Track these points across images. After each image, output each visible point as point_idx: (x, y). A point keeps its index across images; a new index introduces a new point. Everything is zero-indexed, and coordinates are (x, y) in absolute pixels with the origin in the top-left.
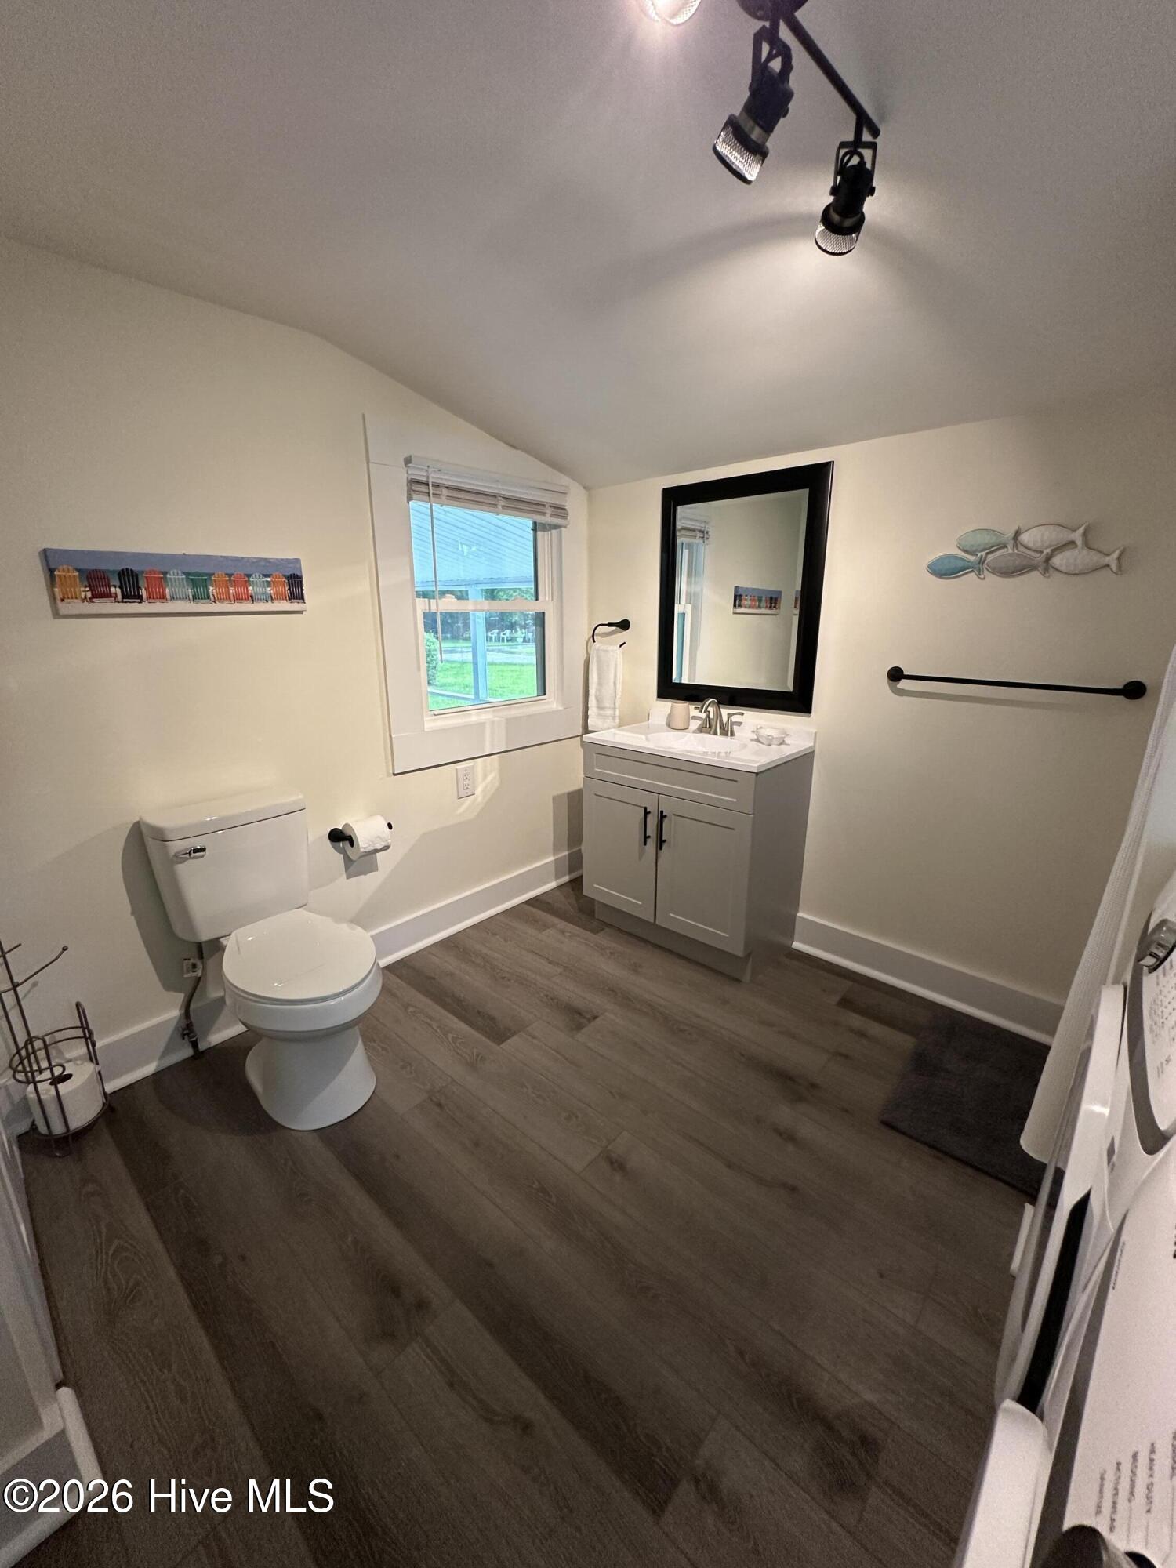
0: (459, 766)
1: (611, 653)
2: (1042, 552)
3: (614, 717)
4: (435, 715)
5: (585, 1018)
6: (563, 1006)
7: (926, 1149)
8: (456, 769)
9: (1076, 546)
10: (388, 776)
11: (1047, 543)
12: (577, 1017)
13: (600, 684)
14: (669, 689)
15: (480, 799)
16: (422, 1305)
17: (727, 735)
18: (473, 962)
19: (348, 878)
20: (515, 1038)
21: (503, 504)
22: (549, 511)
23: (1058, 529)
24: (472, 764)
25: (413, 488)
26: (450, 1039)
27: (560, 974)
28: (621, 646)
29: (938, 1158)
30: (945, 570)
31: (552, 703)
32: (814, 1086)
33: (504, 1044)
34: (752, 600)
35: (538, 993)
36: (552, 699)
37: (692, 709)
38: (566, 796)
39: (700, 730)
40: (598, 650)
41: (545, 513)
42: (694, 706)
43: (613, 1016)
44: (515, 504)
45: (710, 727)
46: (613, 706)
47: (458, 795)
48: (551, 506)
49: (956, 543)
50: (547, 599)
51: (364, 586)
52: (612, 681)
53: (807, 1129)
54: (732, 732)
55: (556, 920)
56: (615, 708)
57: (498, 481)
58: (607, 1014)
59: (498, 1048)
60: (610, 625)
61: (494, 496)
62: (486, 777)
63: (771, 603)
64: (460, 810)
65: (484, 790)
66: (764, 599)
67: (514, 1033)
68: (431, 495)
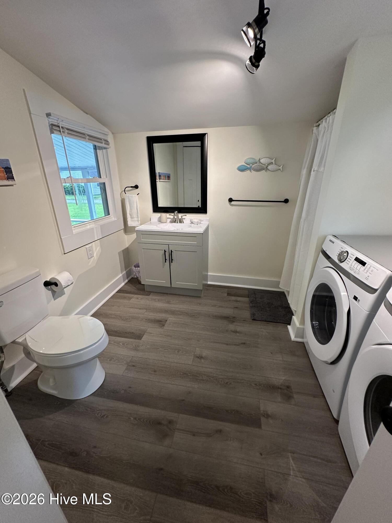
0: (87, 246)
1: (134, 197)
2: (265, 165)
3: (138, 221)
4: (74, 227)
5: (163, 322)
6: (154, 321)
7: (264, 322)
8: (86, 248)
9: (273, 164)
10: (62, 255)
11: (267, 163)
12: (161, 323)
13: (131, 209)
14: (156, 209)
15: (96, 258)
16: (170, 422)
17: (182, 223)
18: (112, 317)
19: (54, 300)
20: (144, 336)
21: (88, 138)
22: (104, 142)
23: (269, 159)
24: (91, 245)
25: (54, 128)
26: (122, 345)
27: (146, 311)
28: (138, 195)
29: (268, 323)
30: (242, 169)
31: (112, 218)
32: (234, 317)
33: (142, 339)
34: (163, 177)
35: (143, 320)
36: (112, 217)
37: (168, 215)
38: (122, 251)
39: (171, 222)
40: (128, 197)
41: (102, 142)
42: (168, 214)
43: (171, 319)
44: (92, 138)
45: (175, 221)
46: (137, 217)
47: (88, 258)
48: (104, 140)
49: (244, 161)
50: (104, 177)
51: (38, 173)
52: (135, 207)
53: (239, 329)
54: (183, 221)
55: (132, 295)
56: (138, 217)
57: (84, 128)
58: (169, 318)
59: (141, 341)
60: (131, 187)
61: (84, 134)
62: (96, 249)
63: (168, 178)
64: (90, 264)
65: (97, 254)
66: (166, 176)
67: (144, 335)
68: (62, 132)
